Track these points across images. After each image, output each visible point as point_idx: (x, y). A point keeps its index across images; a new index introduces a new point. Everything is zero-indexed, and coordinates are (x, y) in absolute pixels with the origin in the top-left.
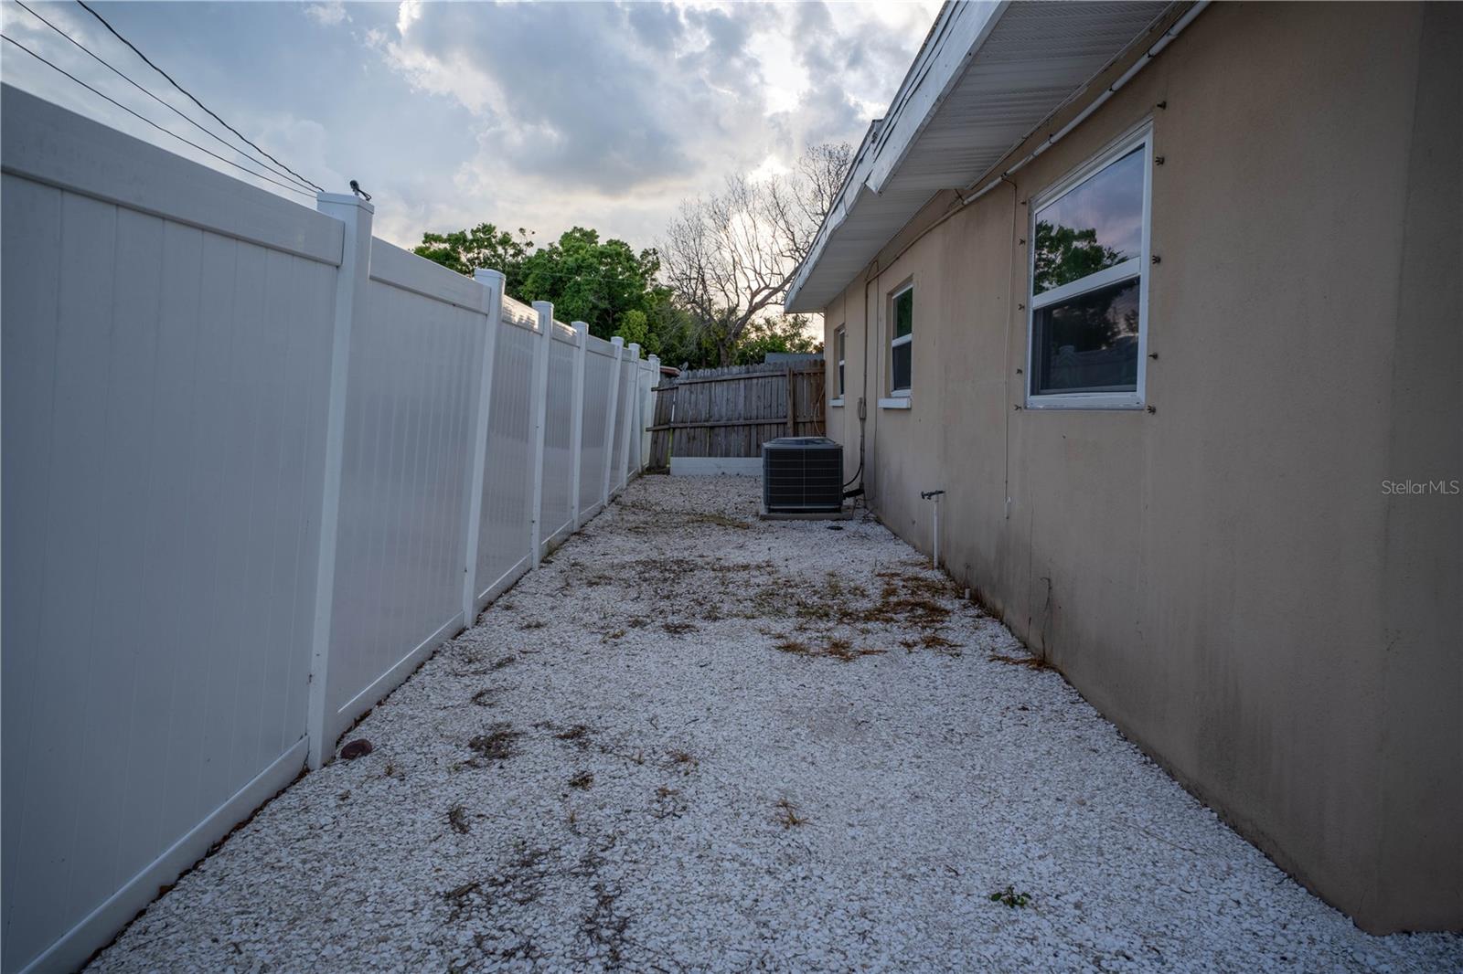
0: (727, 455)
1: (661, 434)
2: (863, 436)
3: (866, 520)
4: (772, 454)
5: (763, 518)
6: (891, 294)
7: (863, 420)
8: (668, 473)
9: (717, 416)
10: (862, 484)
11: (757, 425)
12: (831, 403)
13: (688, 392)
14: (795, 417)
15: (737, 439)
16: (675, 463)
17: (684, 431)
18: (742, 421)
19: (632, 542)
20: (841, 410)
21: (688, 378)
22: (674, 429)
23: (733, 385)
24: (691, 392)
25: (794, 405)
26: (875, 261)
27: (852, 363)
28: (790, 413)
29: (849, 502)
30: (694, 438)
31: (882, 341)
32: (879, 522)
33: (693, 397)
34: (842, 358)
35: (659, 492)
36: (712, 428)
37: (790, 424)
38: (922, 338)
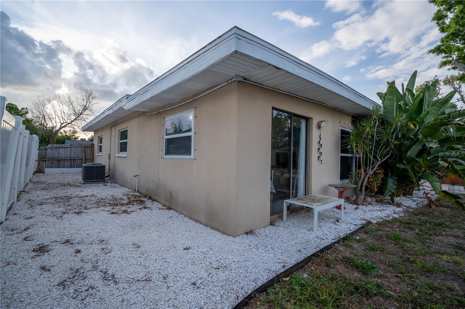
0: (64, 167)
1: (41, 162)
2: (109, 163)
3: (112, 183)
4: (86, 167)
5: (83, 184)
6: (119, 130)
7: (109, 159)
8: (44, 173)
9: (61, 157)
10: (109, 174)
11: (74, 160)
12: (96, 154)
13: (51, 151)
14: (85, 157)
15: (67, 163)
16: (47, 170)
17: (49, 161)
18: (69, 158)
19: (45, 193)
20: (100, 157)
21: (51, 146)
22: (46, 160)
23: (66, 149)
24: (52, 150)
25: (85, 154)
26: (115, 122)
27: (105, 145)
29: (106, 179)
30: (53, 163)
31: (116, 141)
32: (115, 183)
33: (53, 152)
34: (101, 143)
35: (41, 177)
36: (59, 160)
37: (84, 159)
38: (131, 141)
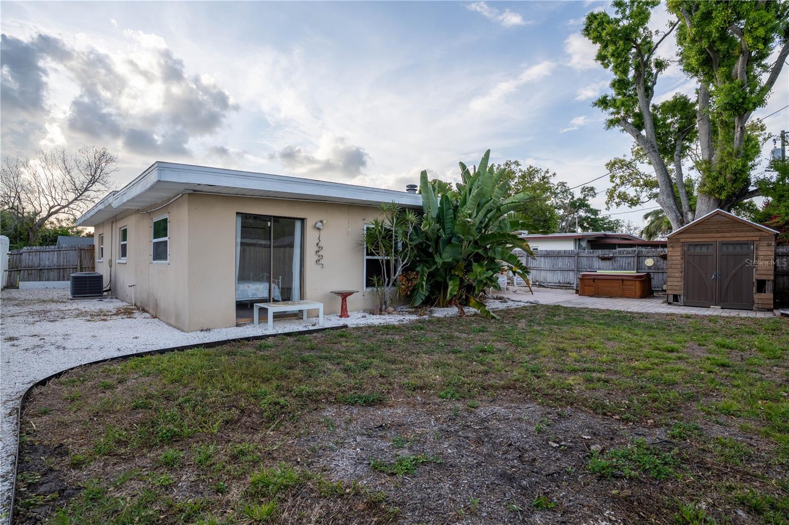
0: (48, 280)
1: (13, 273)
2: (111, 272)
3: (112, 298)
4: (74, 278)
5: (71, 299)
6: (120, 228)
7: (111, 266)
8: (18, 288)
9: (43, 265)
10: (110, 287)
11: (63, 269)
12: (97, 260)
13: (28, 256)
14: (81, 265)
15: (53, 274)
16: (21, 284)
17: (26, 271)
18: (55, 267)
20: (101, 264)
21: (28, 249)
22: (20, 270)
23: (51, 253)
24: (29, 255)
25: (81, 261)
26: (115, 217)
27: (106, 246)
28: (79, 264)
29: (105, 293)
30: (31, 274)
31: (117, 243)
32: (117, 298)
33: (31, 258)
34: (102, 245)
35: (14, 293)
36: (40, 270)
37: (79, 268)
38: (130, 242)
